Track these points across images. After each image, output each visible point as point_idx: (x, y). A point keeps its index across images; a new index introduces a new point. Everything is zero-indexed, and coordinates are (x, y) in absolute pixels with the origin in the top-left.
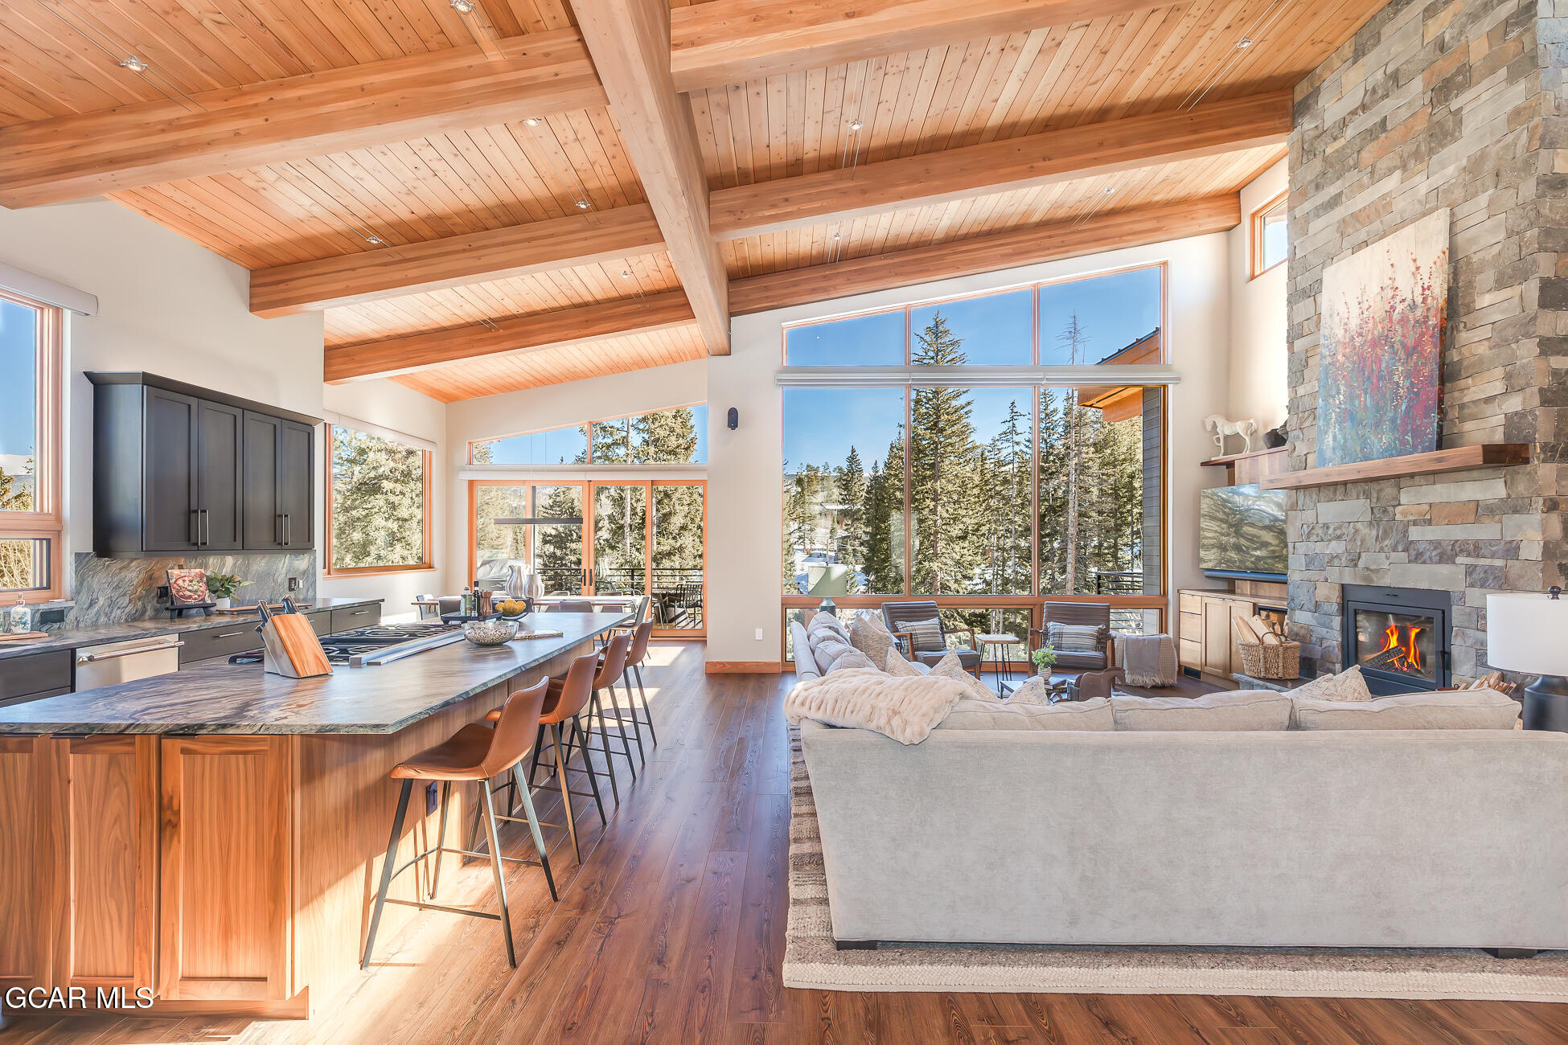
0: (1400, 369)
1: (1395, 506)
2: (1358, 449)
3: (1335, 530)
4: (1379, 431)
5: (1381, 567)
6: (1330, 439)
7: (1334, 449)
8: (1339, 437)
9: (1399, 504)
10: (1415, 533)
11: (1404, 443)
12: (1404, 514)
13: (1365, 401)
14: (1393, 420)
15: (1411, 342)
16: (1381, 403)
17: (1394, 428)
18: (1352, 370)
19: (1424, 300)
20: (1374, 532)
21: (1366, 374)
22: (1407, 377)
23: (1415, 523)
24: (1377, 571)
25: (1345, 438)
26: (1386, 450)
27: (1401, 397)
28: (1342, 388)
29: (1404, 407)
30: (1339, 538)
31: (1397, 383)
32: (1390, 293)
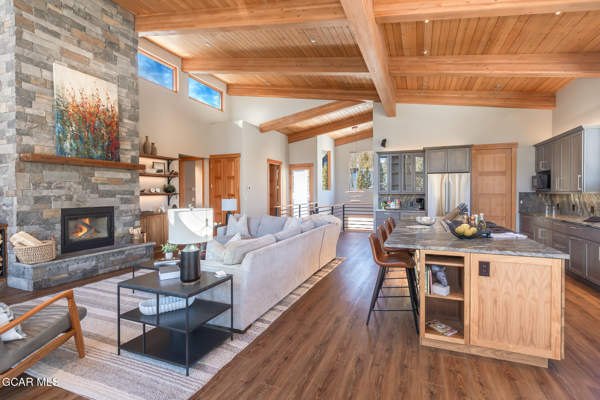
0: (104, 129)
1: (91, 177)
2: (86, 153)
3: (57, 184)
4: (96, 149)
5: (86, 200)
6: (68, 144)
7: (71, 150)
8: (74, 145)
9: (94, 176)
10: (101, 187)
11: (108, 156)
12: (96, 180)
13: (88, 135)
14: (103, 147)
15: (108, 122)
16: (96, 139)
17: (103, 150)
18: (79, 119)
19: (112, 111)
20: (81, 187)
21: (87, 124)
22: (107, 133)
23: (101, 184)
24: (84, 202)
25: (77, 147)
26: (100, 157)
27: (105, 140)
28: (74, 125)
29: (107, 144)
30: (60, 188)
31: (103, 134)
32: (97, 100)
